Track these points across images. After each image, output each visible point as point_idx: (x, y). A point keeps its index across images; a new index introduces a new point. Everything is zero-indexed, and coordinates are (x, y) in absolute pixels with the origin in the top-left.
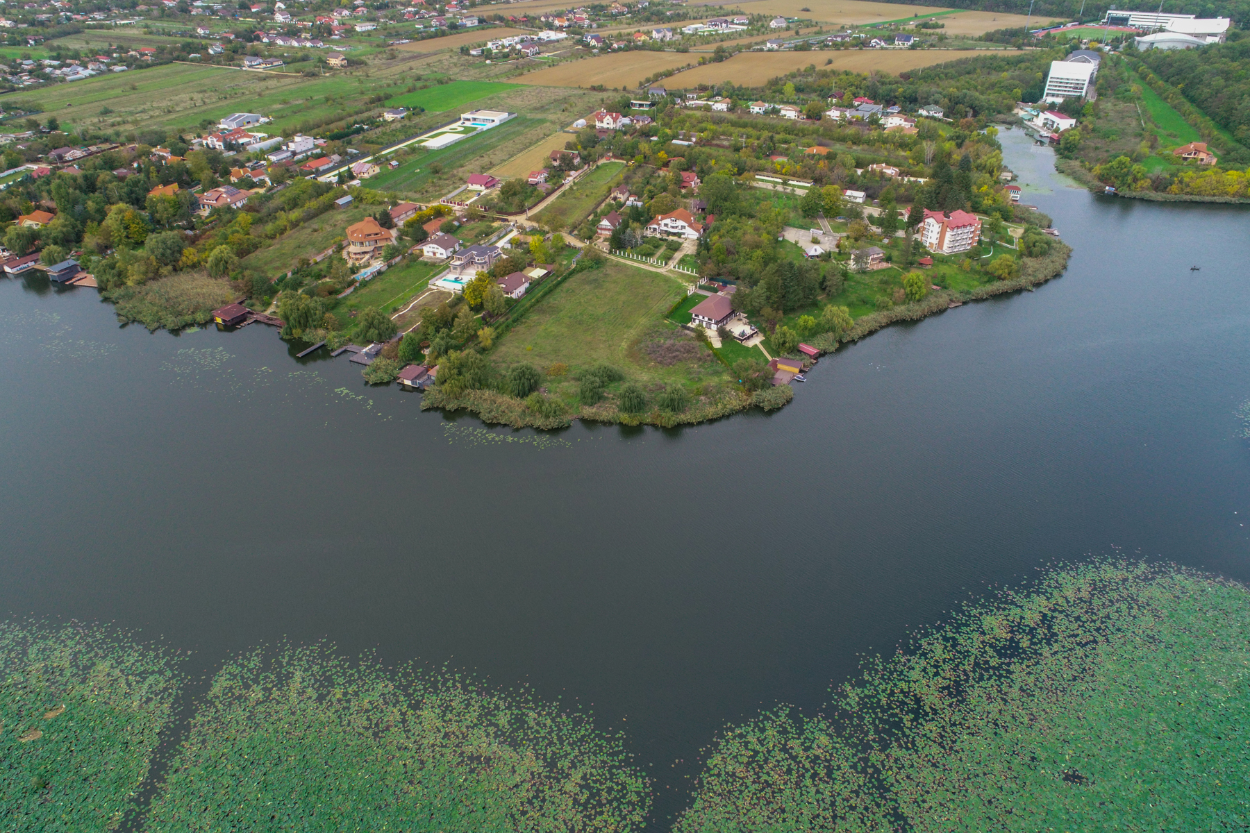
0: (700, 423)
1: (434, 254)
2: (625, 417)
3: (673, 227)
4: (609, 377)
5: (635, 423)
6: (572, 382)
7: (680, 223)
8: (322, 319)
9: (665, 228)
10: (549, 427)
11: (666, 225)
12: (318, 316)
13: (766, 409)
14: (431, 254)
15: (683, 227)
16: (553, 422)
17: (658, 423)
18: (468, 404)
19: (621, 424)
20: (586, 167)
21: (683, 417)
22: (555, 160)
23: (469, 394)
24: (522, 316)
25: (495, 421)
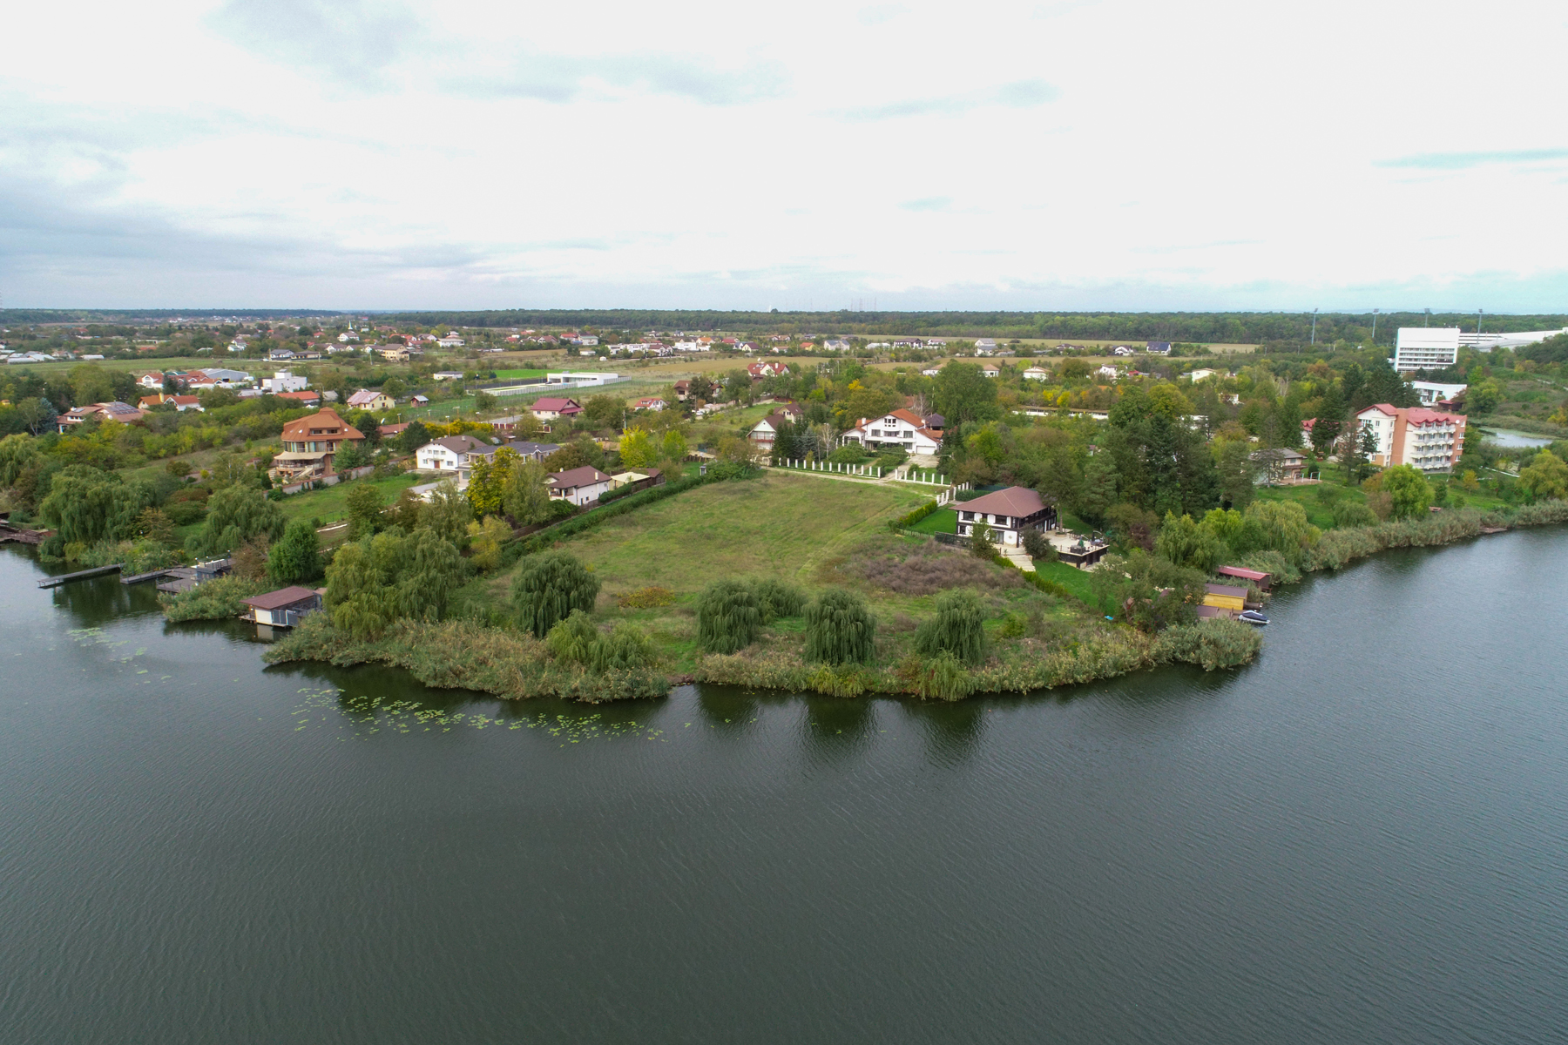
0: (1037, 694)
1: (437, 463)
2: (822, 675)
3: (889, 434)
4: (777, 603)
5: (854, 687)
6: (682, 618)
7: (903, 426)
8: (134, 520)
9: (875, 439)
10: (605, 695)
11: (875, 433)
12: (126, 513)
13: (1209, 664)
14: (431, 466)
15: (908, 434)
16: (615, 682)
17: (920, 689)
18: (392, 653)
19: (811, 694)
20: (732, 403)
21: (988, 676)
22: (683, 393)
23: (404, 631)
24: (583, 528)
25: (451, 683)
